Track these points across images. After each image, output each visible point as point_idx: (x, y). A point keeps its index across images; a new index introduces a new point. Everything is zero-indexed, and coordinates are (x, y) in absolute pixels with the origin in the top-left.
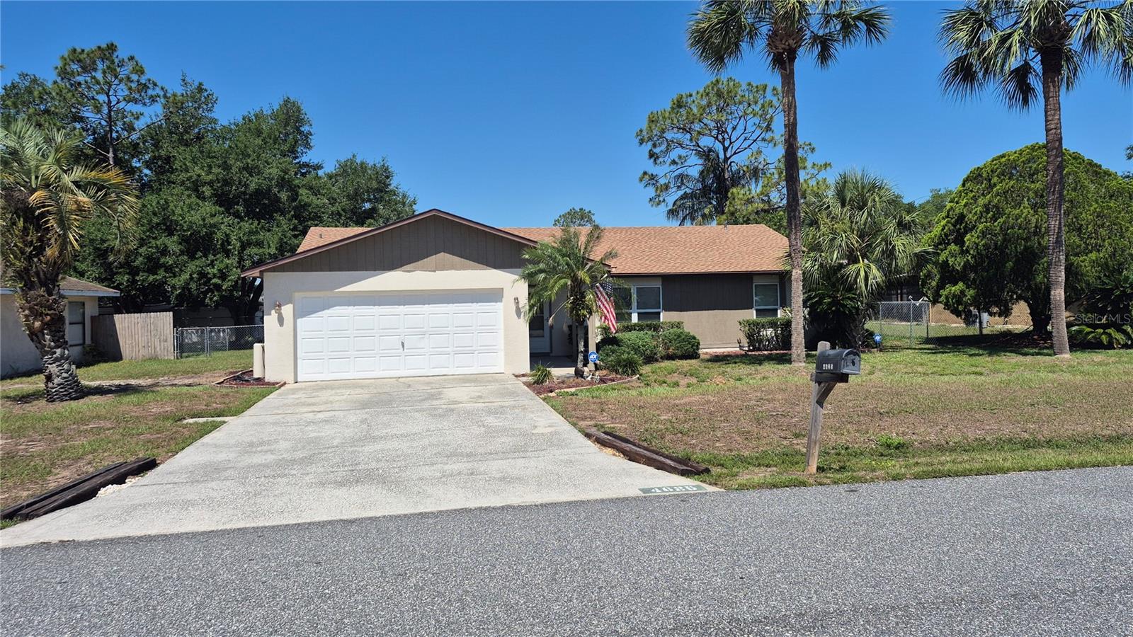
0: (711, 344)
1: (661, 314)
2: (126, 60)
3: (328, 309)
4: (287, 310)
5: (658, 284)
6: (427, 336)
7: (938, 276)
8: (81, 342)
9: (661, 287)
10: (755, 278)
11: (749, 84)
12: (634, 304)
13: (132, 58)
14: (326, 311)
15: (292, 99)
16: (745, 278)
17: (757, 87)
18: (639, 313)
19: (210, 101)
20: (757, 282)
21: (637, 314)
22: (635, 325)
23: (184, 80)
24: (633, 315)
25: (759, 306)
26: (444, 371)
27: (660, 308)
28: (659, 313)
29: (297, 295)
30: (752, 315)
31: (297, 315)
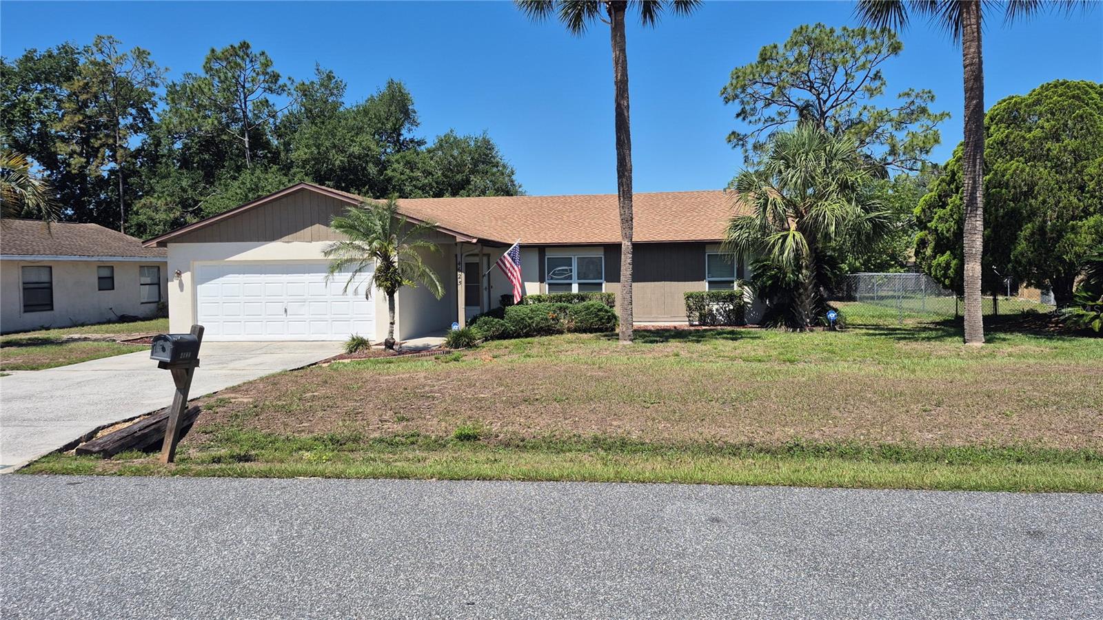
0: (657, 317)
1: (603, 285)
2: (258, 55)
3: (222, 277)
4: (186, 277)
5: (600, 254)
6: (307, 303)
7: (932, 245)
8: (157, 300)
9: (603, 257)
10: (707, 247)
11: (845, 29)
12: (575, 274)
13: (263, 53)
14: (221, 279)
15: (396, 81)
16: (696, 249)
17: (853, 31)
18: (579, 284)
19: (340, 88)
20: (709, 251)
21: (577, 285)
22: (575, 296)
23: (318, 70)
24: (573, 285)
25: (712, 277)
26: (323, 337)
27: (602, 279)
28: (601, 284)
29: (197, 264)
30: (703, 287)
31: (196, 282)
